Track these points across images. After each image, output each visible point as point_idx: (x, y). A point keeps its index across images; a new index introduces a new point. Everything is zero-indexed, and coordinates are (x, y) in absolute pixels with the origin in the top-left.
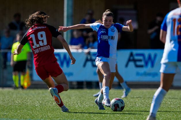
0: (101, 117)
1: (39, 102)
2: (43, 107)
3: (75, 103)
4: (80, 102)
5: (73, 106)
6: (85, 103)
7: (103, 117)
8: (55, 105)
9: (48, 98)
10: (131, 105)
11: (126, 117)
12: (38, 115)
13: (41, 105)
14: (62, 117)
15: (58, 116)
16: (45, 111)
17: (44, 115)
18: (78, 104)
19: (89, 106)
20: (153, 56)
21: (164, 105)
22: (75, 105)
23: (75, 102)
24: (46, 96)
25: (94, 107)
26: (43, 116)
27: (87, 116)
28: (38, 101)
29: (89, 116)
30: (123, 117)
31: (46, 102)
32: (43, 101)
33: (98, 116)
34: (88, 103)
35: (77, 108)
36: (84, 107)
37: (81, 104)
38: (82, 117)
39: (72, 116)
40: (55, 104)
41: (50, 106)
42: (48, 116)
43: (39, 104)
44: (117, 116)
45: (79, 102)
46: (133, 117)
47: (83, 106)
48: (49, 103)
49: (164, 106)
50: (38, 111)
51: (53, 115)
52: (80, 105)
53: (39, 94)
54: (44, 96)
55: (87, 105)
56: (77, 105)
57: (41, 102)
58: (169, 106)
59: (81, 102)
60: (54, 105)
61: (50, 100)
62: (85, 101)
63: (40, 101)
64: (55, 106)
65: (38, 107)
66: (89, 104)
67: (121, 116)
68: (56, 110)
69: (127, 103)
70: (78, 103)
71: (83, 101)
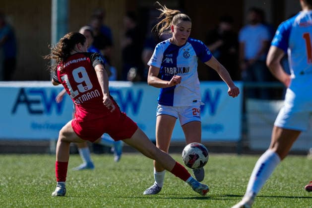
0: (120, 206)
1: (7, 179)
2: (14, 187)
3: (73, 181)
4: (82, 179)
5: (70, 185)
6: (91, 180)
7: (124, 205)
8: (36, 184)
9: (22, 172)
10: (173, 184)
11: (165, 204)
12: (5, 201)
13: (10, 184)
14: (49, 206)
15: (42, 204)
16: (18, 194)
17: (16, 202)
18: (78, 183)
19: (98, 185)
20: (213, 95)
21: (234, 183)
22: (72, 183)
23: (73, 179)
24: (20, 167)
25: (106, 187)
26: (14, 203)
27: (94, 204)
28: (5, 176)
29: (99, 204)
30: (161, 205)
31: (20, 178)
32: (14, 176)
33: (114, 204)
34: (96, 180)
35: (77, 188)
36: (88, 187)
37: (84, 181)
38: (85, 205)
39: (67, 204)
40: (36, 182)
41: (26, 186)
42: (23, 204)
43: (8, 182)
44: (149, 203)
45: (80, 178)
46: (178, 206)
47: (87, 185)
48: (26, 181)
49: (234, 186)
50: (6, 195)
51: (33, 202)
52: (81, 184)
53: (7, 163)
54: (16, 167)
55: (94, 183)
56: (76, 184)
57: (10, 178)
58: (242, 186)
59: (84, 179)
60: (34, 183)
61: (27, 174)
62: (90, 175)
63: (9, 176)
64: (36, 186)
65: (5, 187)
66: (98, 182)
67: (157, 204)
68: (38, 193)
69: (168, 180)
70: (77, 181)
71: (87, 176)
